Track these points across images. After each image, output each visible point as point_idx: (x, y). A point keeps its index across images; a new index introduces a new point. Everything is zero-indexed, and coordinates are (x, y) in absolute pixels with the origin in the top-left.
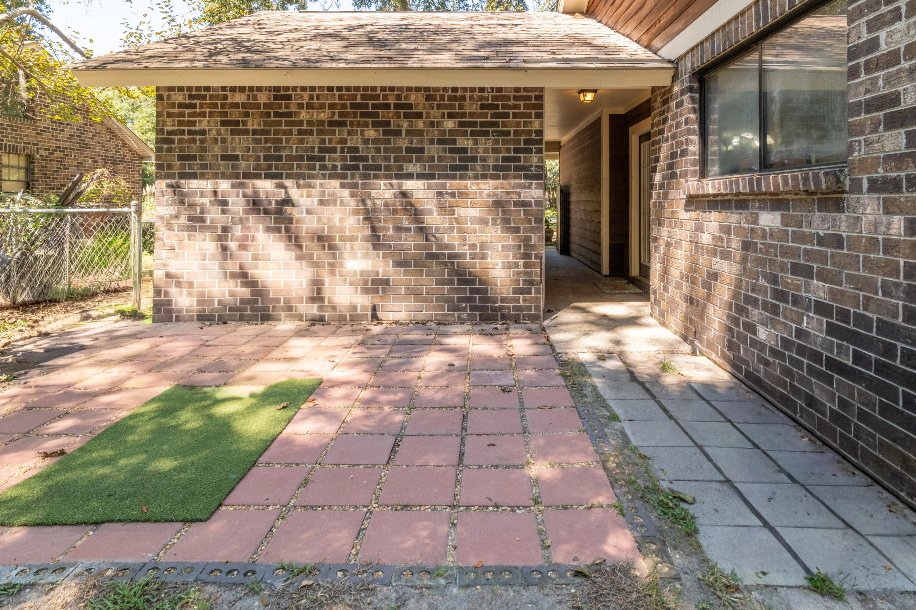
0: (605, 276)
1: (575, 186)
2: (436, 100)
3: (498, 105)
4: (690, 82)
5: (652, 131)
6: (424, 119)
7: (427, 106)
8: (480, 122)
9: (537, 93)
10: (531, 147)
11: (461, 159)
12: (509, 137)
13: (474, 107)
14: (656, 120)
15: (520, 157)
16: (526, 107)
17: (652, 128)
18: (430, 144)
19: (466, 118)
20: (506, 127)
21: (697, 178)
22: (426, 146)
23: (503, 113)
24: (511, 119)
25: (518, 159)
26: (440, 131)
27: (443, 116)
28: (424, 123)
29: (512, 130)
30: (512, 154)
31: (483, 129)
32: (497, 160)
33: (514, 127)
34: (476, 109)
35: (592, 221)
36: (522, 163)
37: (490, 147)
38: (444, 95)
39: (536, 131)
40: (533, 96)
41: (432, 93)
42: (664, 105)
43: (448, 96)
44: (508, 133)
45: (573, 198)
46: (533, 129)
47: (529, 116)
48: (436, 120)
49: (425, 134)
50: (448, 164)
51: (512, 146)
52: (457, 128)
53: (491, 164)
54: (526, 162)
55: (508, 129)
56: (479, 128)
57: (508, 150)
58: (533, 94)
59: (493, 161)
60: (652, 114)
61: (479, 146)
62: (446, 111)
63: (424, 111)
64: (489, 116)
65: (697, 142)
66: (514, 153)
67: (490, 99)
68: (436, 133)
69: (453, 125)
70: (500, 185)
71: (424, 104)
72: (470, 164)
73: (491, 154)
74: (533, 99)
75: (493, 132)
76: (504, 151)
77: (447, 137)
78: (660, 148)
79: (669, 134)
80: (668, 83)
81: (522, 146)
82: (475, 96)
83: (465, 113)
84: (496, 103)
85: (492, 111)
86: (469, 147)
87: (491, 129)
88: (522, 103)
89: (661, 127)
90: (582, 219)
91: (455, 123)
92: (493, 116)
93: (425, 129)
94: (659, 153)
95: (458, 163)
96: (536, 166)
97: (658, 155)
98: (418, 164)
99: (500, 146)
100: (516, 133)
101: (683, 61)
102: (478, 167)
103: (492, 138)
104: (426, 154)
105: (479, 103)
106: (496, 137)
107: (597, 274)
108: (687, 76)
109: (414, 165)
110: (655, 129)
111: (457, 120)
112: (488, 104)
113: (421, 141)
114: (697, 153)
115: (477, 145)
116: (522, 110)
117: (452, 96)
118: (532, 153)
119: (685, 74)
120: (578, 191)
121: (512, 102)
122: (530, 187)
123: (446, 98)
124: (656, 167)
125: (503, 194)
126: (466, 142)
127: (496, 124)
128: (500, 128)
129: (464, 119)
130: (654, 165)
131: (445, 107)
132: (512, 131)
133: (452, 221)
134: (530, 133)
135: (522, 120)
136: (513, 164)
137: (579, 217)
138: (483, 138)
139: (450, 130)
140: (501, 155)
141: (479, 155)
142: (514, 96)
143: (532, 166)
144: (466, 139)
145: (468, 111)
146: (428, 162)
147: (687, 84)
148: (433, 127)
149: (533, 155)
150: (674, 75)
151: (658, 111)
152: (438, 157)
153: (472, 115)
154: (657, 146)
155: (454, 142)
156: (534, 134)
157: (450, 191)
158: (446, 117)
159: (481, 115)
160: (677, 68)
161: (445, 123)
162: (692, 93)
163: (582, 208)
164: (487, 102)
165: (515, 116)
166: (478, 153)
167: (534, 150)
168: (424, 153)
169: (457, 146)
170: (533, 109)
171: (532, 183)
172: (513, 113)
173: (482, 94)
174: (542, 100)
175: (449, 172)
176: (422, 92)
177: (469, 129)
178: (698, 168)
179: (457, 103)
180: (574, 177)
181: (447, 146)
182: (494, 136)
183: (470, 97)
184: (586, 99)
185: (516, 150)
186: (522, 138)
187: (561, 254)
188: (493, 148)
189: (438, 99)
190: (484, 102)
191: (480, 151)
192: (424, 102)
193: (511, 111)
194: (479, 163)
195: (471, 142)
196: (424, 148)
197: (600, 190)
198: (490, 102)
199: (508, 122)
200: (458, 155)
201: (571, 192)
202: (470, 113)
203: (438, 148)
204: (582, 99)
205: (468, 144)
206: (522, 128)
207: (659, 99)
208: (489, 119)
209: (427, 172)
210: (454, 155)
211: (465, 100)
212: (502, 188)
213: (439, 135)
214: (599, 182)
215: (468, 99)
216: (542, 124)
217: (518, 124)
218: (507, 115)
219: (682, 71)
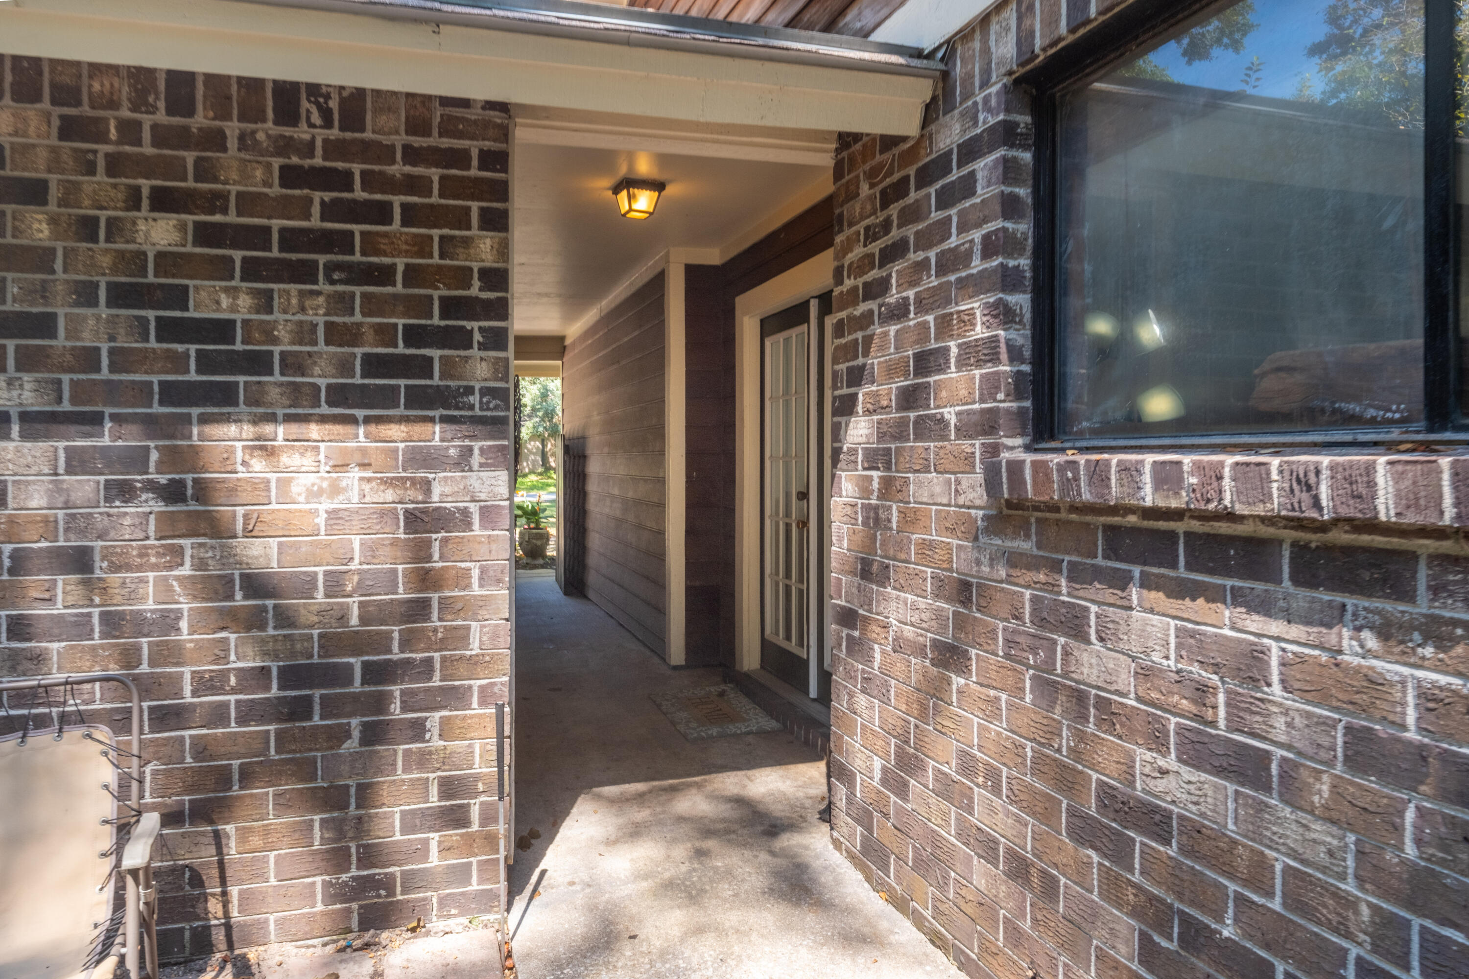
0: (675, 668)
1: (597, 438)
2: (102, 138)
3: (349, 174)
4: (1007, 111)
5: (837, 291)
6: (52, 207)
7: (67, 159)
8: (283, 231)
9: (487, 144)
10: (468, 325)
11: (206, 363)
12: (389, 289)
13: (259, 173)
14: (851, 257)
15: (430, 360)
16: (449, 187)
17: (839, 281)
18: (77, 304)
19: (225, 211)
20: (378, 253)
21: (1028, 440)
22: (61, 312)
23: (367, 202)
24: (396, 224)
25: (424, 367)
26: (121, 255)
27: (133, 200)
28: (53, 221)
29: (400, 263)
30: (401, 349)
31: (294, 256)
32: (345, 367)
33: (407, 253)
34: (267, 184)
35: (640, 527)
36: (436, 381)
37: (321, 320)
38: (139, 124)
39: (485, 273)
40: (475, 153)
41: (86, 110)
42: (885, 205)
43: (155, 127)
44: (385, 275)
45: (594, 467)
46: (476, 266)
47: (462, 219)
48: (103, 215)
49: (58, 265)
50: (155, 379)
51: (401, 322)
52: (189, 249)
53: (322, 382)
54: (452, 377)
55: (386, 260)
56: (275, 253)
57: (386, 334)
58: (474, 147)
59: (331, 370)
60: (838, 239)
61: (277, 316)
62: (145, 184)
63: (53, 179)
64: (316, 210)
65: (1028, 316)
66: (407, 345)
67: (319, 151)
68: (106, 261)
69: (175, 237)
70: (358, 458)
71: (53, 150)
72: (241, 379)
73: (321, 346)
74: (475, 162)
75: (330, 268)
76: (369, 335)
77: (151, 278)
78: (868, 341)
79: (911, 294)
80: (910, 127)
81: (436, 321)
82: (261, 136)
83: (223, 196)
84: (340, 165)
85: (328, 196)
86: (238, 317)
87: (322, 259)
88: (435, 173)
89: (874, 274)
90: (616, 519)
91: (182, 227)
92: (329, 211)
93: (59, 246)
94: (866, 354)
95: (193, 376)
96: (485, 391)
97: (860, 361)
98: (26, 377)
99: (358, 317)
100: (413, 275)
101: (977, 45)
102: (274, 393)
103: (328, 288)
104: (61, 341)
105: (277, 162)
106: (340, 288)
107: (656, 660)
108: (994, 89)
109: (10, 383)
110: (848, 283)
111: (190, 218)
112: (313, 169)
113: (43, 292)
114: (1027, 353)
115: (270, 311)
116: (435, 199)
117: (169, 128)
118: (470, 347)
119: (985, 84)
120: (606, 450)
121: (398, 169)
122: (463, 462)
123: (146, 135)
124: (853, 397)
125: (367, 487)
126: (225, 302)
127: (344, 242)
128: (358, 257)
129: (218, 218)
130: (845, 391)
131: (147, 167)
132: (400, 269)
133: (170, 589)
134: (462, 276)
135: (436, 233)
136: (402, 382)
137: (607, 510)
138: (294, 288)
139: (161, 256)
140: (359, 351)
141: (277, 349)
142: (407, 148)
143: (470, 390)
144: (226, 290)
145: (234, 189)
146: (71, 370)
147: (987, 120)
148: (94, 239)
149: (475, 352)
150: (934, 99)
151: (860, 227)
152: (112, 352)
153: (247, 203)
154: (859, 335)
155: (180, 297)
156: (476, 283)
157: (163, 479)
158: (145, 203)
159: (284, 207)
160: (945, 75)
161: (142, 226)
162: (1012, 146)
163: (616, 492)
164: (307, 163)
165: (410, 215)
166: (275, 341)
167: (477, 337)
168: (53, 335)
169: (192, 314)
170: (473, 198)
171: (470, 449)
172: (404, 207)
173: (287, 131)
174: (505, 170)
175: (157, 409)
176: (46, 105)
177: (238, 255)
178: (1028, 404)
179: (190, 157)
180: (596, 418)
181: (151, 314)
182: (333, 282)
183: (242, 138)
184: (634, 207)
185: (414, 336)
186: (436, 294)
187: (566, 593)
188: (329, 326)
189: (113, 134)
190: (295, 160)
191: (281, 333)
192: (54, 141)
193: (397, 200)
194: (277, 377)
195: (245, 301)
196: (53, 317)
197: (662, 453)
198: (318, 161)
199: (386, 235)
200: (193, 348)
201: (589, 452)
202: (239, 194)
203: (112, 321)
204: (624, 207)
205: (233, 309)
206: (436, 260)
207: (865, 189)
208: (315, 222)
209: (66, 406)
210: (180, 348)
211: (224, 149)
212: (364, 466)
213: (114, 270)
214: (659, 432)
215: (232, 144)
216: (504, 250)
217: (422, 246)
218: (382, 213)
219: (970, 76)
